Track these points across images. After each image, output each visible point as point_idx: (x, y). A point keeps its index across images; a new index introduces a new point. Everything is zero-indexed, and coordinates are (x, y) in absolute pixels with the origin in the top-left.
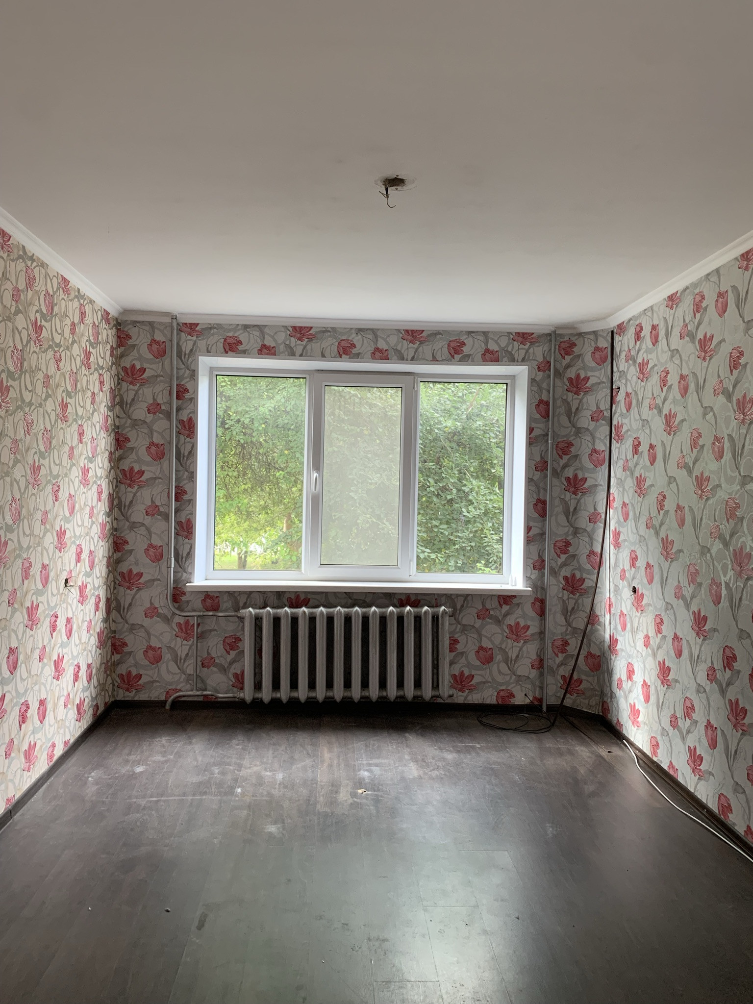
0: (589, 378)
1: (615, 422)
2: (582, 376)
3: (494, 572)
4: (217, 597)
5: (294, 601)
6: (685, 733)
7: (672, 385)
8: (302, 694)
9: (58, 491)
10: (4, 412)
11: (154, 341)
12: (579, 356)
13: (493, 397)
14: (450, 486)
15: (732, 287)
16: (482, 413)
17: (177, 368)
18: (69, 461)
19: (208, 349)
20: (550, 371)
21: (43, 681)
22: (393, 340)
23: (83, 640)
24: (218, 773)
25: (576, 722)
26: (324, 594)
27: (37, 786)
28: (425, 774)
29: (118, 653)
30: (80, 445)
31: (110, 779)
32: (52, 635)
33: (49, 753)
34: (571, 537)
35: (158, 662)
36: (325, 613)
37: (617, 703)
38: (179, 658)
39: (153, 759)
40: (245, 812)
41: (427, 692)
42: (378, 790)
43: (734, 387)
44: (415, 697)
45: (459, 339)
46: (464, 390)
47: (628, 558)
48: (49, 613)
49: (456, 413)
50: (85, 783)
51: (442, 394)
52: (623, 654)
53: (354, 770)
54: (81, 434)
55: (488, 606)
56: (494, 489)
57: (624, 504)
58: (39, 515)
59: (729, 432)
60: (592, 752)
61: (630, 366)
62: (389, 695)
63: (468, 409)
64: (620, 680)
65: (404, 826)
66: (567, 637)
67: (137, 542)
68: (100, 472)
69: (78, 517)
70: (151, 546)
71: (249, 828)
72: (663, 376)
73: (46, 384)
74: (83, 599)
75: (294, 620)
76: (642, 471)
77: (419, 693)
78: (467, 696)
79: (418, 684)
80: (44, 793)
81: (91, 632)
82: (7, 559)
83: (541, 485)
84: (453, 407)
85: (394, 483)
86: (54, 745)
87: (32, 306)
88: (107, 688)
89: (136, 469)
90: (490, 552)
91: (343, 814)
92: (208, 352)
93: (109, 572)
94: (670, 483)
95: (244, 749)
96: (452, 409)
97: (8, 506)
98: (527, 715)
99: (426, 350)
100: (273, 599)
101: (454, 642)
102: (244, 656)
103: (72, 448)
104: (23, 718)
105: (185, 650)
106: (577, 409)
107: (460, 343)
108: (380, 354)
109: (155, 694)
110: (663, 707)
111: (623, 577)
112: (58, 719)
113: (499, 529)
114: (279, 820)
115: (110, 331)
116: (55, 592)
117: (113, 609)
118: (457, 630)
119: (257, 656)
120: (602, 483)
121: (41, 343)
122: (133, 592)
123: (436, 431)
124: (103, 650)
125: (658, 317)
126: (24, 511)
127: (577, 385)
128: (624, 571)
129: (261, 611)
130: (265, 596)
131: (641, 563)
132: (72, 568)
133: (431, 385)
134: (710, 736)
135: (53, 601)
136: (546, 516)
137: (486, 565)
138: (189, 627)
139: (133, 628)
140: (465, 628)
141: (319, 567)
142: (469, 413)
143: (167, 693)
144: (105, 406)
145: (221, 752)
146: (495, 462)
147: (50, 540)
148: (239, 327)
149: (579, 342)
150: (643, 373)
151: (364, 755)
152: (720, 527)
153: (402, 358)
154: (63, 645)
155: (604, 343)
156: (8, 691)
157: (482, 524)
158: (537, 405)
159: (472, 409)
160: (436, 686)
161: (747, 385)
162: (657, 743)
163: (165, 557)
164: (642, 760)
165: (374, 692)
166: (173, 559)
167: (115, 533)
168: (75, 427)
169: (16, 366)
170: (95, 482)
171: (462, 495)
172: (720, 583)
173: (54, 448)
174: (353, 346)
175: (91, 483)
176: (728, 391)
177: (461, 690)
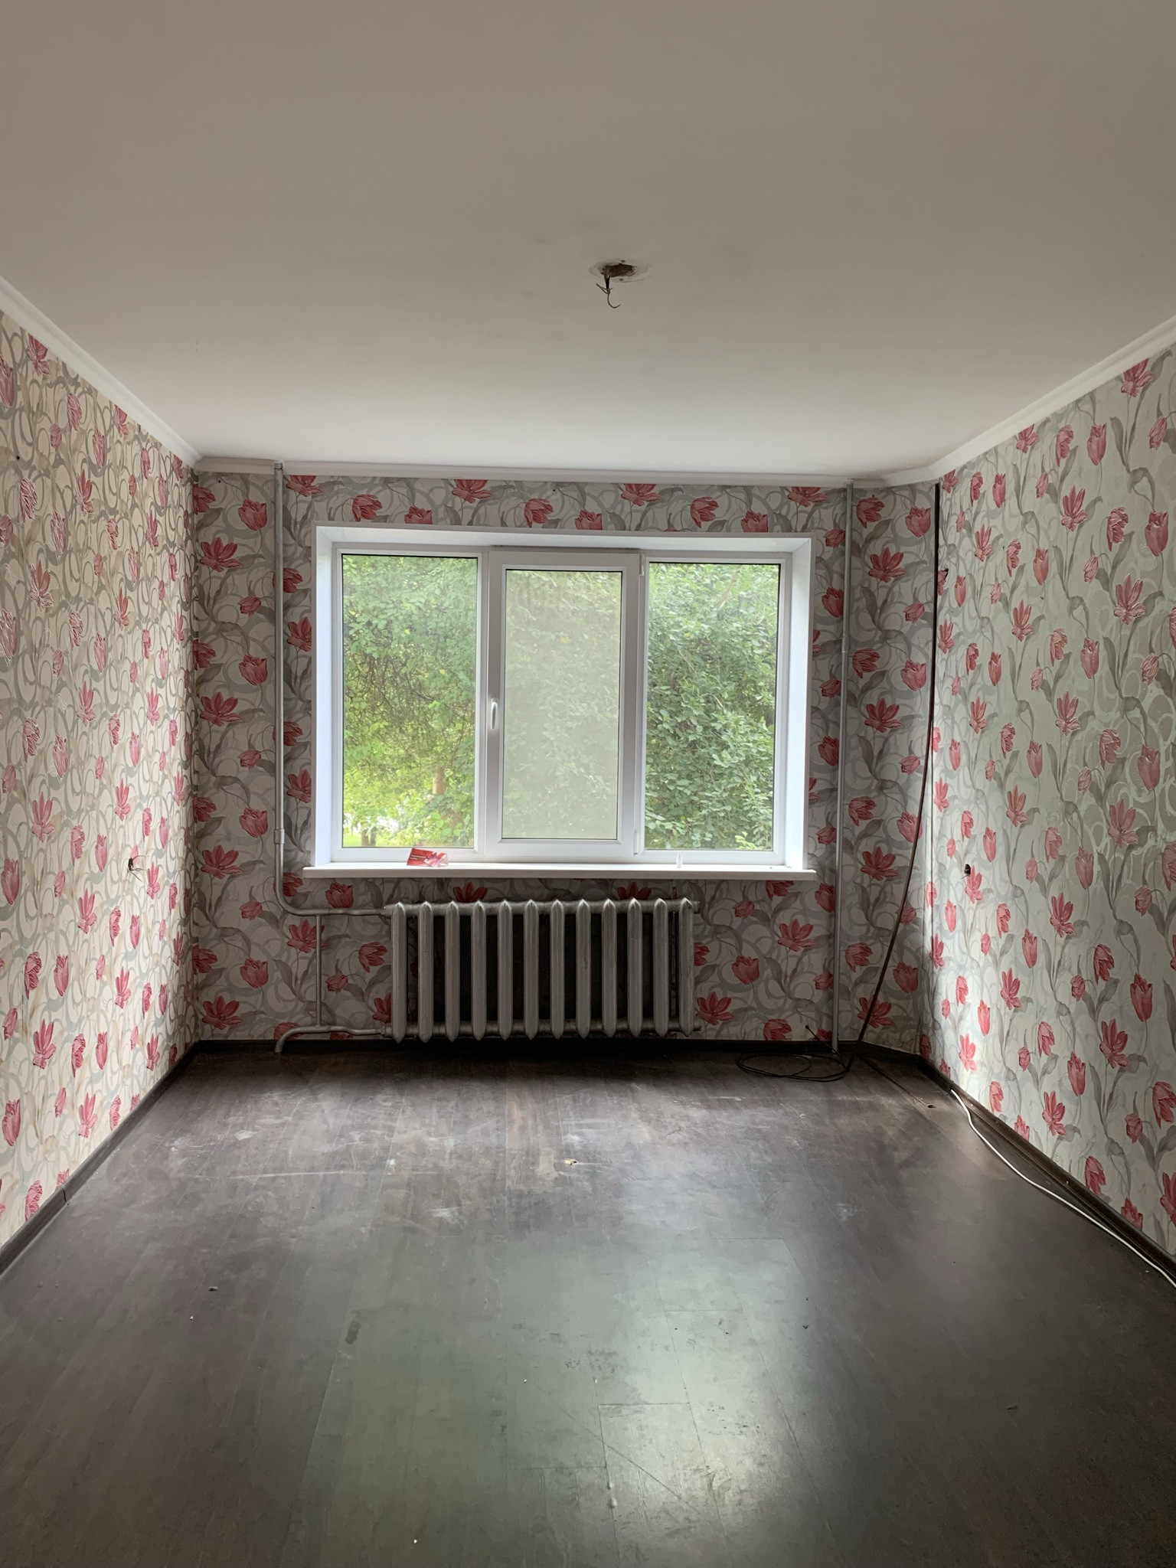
0: (902, 556)
1: (940, 622)
2: (892, 553)
3: (761, 848)
4: (349, 887)
5: (464, 893)
6: (1039, 1074)
7: (1024, 565)
8: (478, 1027)
9: (117, 729)
10: (44, 610)
11: (248, 504)
12: (887, 522)
13: (757, 585)
14: (692, 721)
15: (1111, 419)
16: (741, 611)
17: (284, 545)
18: (131, 684)
19: (329, 514)
20: (844, 545)
21: (102, 1007)
22: (609, 500)
23: (155, 950)
24: (360, 1140)
25: (880, 1066)
26: (508, 882)
27: (98, 1159)
28: (660, 1138)
29: (202, 971)
30: (146, 660)
31: (202, 1149)
32: (113, 940)
33: (113, 1112)
34: (876, 793)
35: (262, 984)
36: (510, 908)
37: (942, 1037)
38: (294, 978)
39: (263, 1121)
40: (402, 1192)
41: (662, 1023)
42: (594, 1161)
43: (1114, 567)
44: (644, 1031)
45: (708, 498)
46: (713, 574)
47: (959, 822)
48: (107, 909)
49: (701, 611)
50: (166, 1156)
51: (680, 581)
52: (952, 964)
53: (558, 1134)
54: (147, 644)
55: (752, 897)
56: (759, 725)
57: (954, 744)
58: (92, 764)
59: (1106, 634)
60: (905, 1108)
61: (963, 538)
62: (605, 1028)
63: (720, 603)
64: (947, 1003)
65: (634, 1208)
66: (868, 943)
67: (228, 806)
68: (174, 702)
69: (144, 767)
70: (249, 811)
71: (410, 1212)
72: (1011, 552)
73: (98, 570)
74: (153, 889)
75: (465, 920)
76: (980, 694)
77: (649, 1025)
78: (721, 1029)
79: (648, 1012)
80: (108, 1170)
81: (165, 938)
82: (51, 828)
83: (831, 717)
84: (697, 600)
85: (609, 715)
86: (118, 1102)
87: (76, 453)
88: (187, 1022)
89: (225, 697)
90: (754, 819)
91: (545, 1192)
92: (331, 519)
93: (188, 851)
94: (1020, 711)
95: (395, 1107)
96: (696, 605)
97: (51, 749)
98: (809, 1057)
99: (659, 514)
100: (432, 890)
101: (701, 951)
102: (391, 973)
103: (134, 666)
104: (77, 1060)
105: (303, 965)
106: (885, 602)
107: (710, 503)
108: (589, 521)
109: (259, 1031)
110: (1010, 1038)
111: (951, 852)
112: (124, 1064)
113: (766, 785)
114: (453, 1201)
115: (184, 489)
116: (116, 878)
117: (194, 906)
118: (706, 933)
119: (411, 977)
120: (921, 712)
121: (90, 508)
122: (224, 880)
123: (672, 637)
124: (181, 967)
125: (1005, 464)
126: (72, 758)
127: (885, 567)
128: (952, 842)
129: (416, 907)
130: (421, 885)
131: (978, 830)
132: (138, 843)
133: (663, 567)
134: (1075, 1076)
135: (113, 892)
136: (838, 762)
137: (750, 837)
138: (308, 932)
139: (224, 933)
140: (717, 930)
141: (500, 842)
142: (721, 610)
143: (277, 1030)
144: (178, 602)
145: (360, 1111)
146: (761, 684)
147: (108, 800)
148: (377, 481)
149: (888, 501)
150: (982, 548)
151: (571, 1113)
152: (1092, 773)
153: (622, 527)
154: (128, 957)
155: (925, 503)
156: (57, 1020)
157: (743, 779)
158: (825, 596)
159: (726, 604)
160: (674, 1015)
161: (1132, 565)
162: (1000, 1091)
163: (271, 828)
164: (978, 1116)
165: (583, 1023)
166: (283, 831)
167: (195, 793)
168: (138, 633)
169: (57, 544)
170: (166, 716)
171: (711, 735)
172: (1092, 856)
173: (111, 664)
174: (549, 508)
175: (161, 718)
176: (1106, 574)
177: (712, 1021)
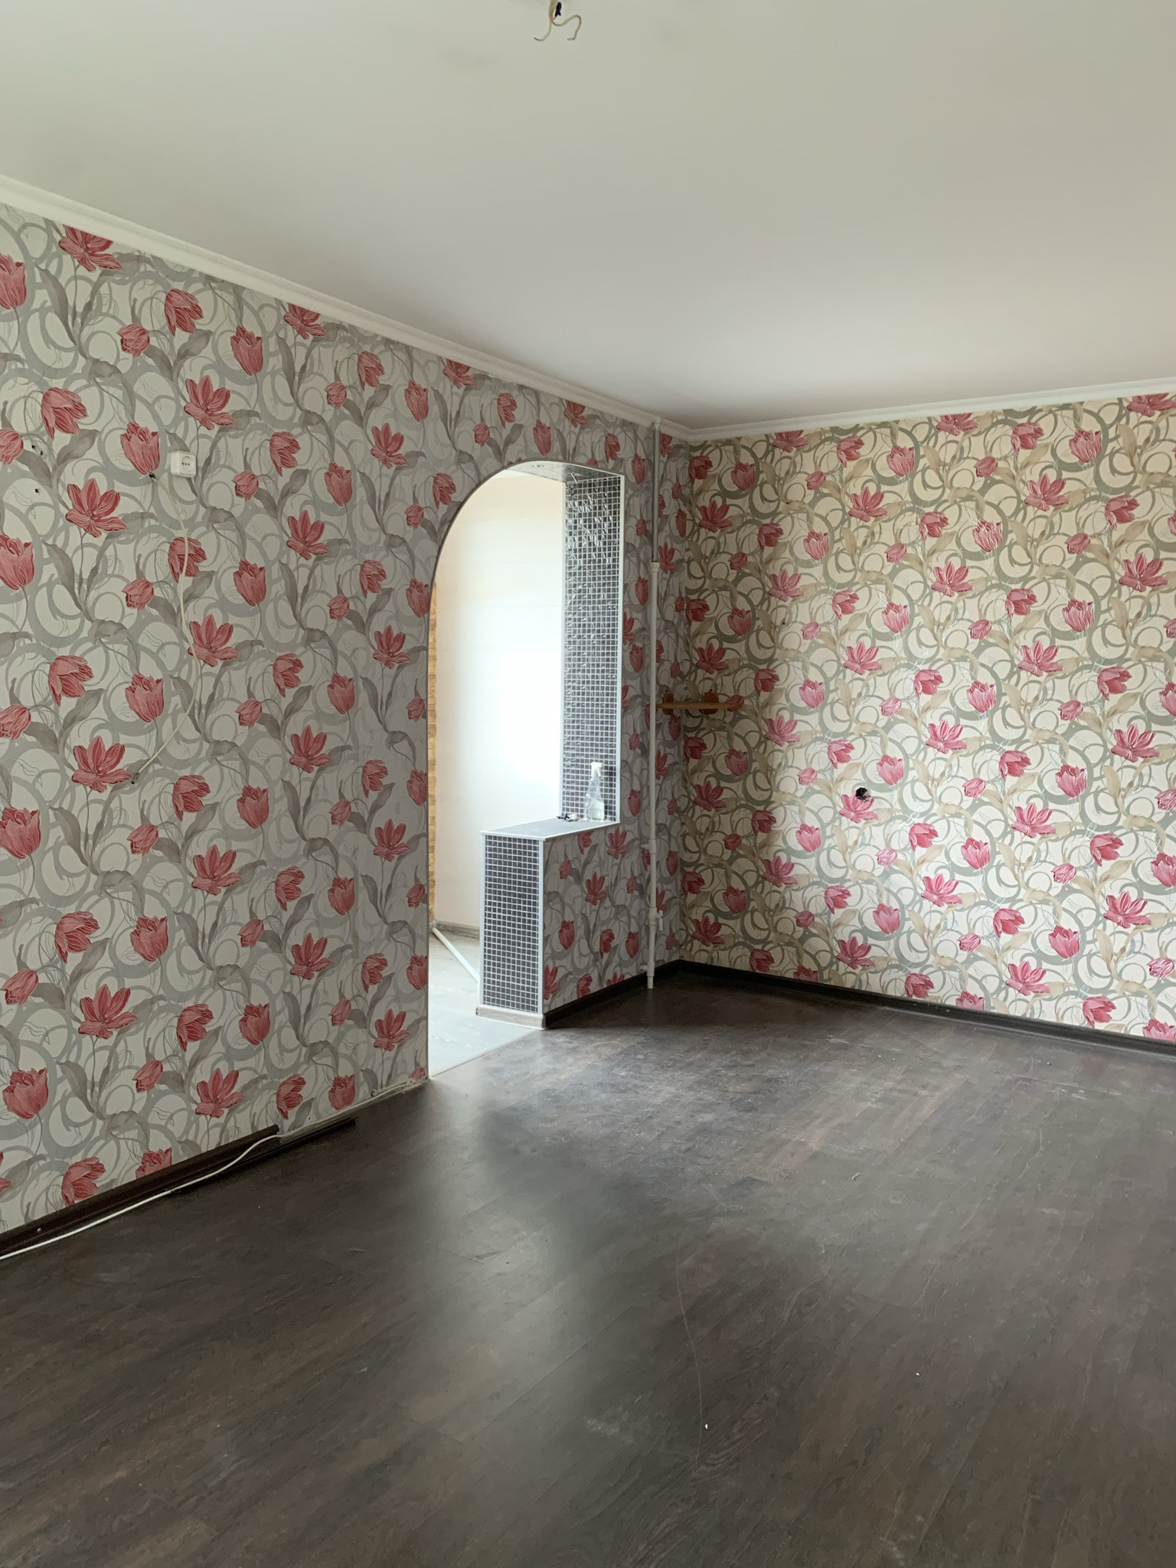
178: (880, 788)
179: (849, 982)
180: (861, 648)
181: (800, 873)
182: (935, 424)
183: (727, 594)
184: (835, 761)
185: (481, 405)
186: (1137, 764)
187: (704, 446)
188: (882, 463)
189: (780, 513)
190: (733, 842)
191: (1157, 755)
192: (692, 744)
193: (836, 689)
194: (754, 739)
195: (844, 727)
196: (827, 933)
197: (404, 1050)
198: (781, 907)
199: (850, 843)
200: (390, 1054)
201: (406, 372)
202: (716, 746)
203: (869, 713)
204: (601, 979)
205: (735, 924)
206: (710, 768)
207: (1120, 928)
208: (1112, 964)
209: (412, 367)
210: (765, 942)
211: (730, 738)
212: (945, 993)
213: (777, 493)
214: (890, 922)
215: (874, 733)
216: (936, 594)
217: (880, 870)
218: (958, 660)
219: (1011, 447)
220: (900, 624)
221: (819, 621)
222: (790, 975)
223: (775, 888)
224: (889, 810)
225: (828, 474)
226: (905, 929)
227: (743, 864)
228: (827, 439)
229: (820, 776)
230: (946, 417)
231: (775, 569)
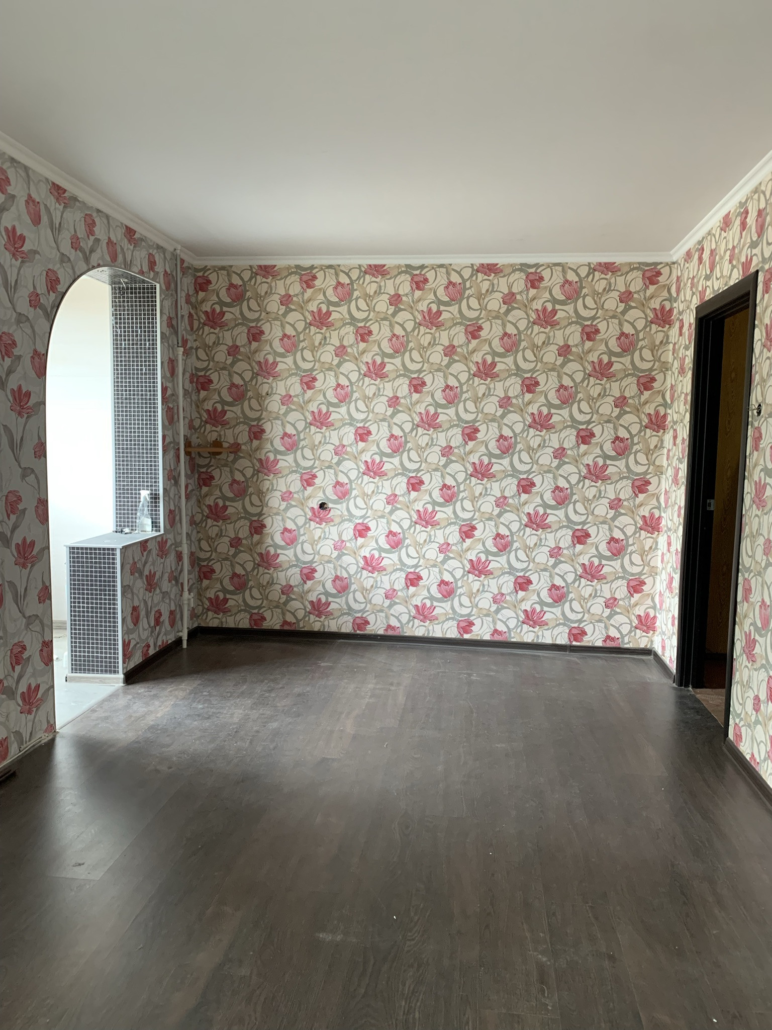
178: (334, 502)
179: (317, 627)
180: (320, 412)
181: (283, 560)
182: (363, 269)
183: (227, 372)
184: (305, 486)
185: (73, 219)
186: (484, 482)
187: (205, 269)
188: (330, 292)
189: (262, 320)
190: (236, 543)
191: (494, 476)
192: (204, 476)
193: (305, 439)
194: (249, 472)
195: (310, 463)
196: (302, 597)
197: (40, 712)
198: (271, 583)
199: (316, 538)
200: (31, 717)
201: (25, 186)
202: (222, 477)
203: (327, 454)
204: (155, 645)
205: (239, 598)
206: (218, 492)
207: (476, 578)
208: (473, 600)
209: (29, 183)
210: (260, 607)
211: (231, 472)
212: (377, 626)
213: (259, 306)
214: (342, 586)
215: (330, 467)
216: (366, 379)
217: (335, 554)
218: (381, 421)
219: (410, 288)
220: (344, 398)
221: (292, 393)
222: (277, 627)
223: (266, 571)
224: (341, 516)
225: (294, 296)
226: (352, 590)
227: (244, 557)
228: (292, 273)
229: (295, 496)
230: (370, 265)
231: (260, 357)
